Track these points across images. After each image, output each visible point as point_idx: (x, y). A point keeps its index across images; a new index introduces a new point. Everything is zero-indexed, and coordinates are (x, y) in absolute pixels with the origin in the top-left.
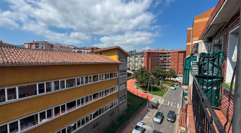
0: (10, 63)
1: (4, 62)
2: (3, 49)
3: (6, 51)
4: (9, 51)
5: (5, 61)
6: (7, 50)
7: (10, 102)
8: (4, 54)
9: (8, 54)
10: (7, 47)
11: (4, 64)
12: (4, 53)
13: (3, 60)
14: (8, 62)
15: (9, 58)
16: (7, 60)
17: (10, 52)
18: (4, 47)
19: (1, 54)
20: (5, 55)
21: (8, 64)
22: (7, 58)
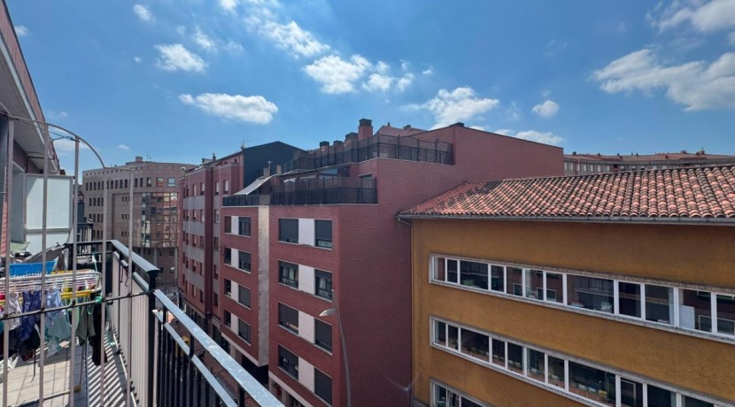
0: (728, 216)
1: (711, 212)
2: (710, 175)
3: (717, 180)
4: (726, 180)
5: (715, 209)
6: (719, 177)
7: (726, 341)
8: (712, 190)
9: (721, 189)
10: (720, 168)
11: (711, 219)
12: (710, 186)
13: (709, 209)
14: (723, 212)
15: (724, 202)
16: (720, 206)
17: (728, 183)
18: (711, 169)
19: (704, 190)
20: (713, 193)
21: (723, 219)
22: (719, 200)
